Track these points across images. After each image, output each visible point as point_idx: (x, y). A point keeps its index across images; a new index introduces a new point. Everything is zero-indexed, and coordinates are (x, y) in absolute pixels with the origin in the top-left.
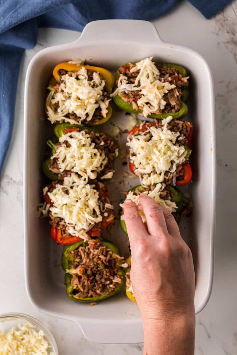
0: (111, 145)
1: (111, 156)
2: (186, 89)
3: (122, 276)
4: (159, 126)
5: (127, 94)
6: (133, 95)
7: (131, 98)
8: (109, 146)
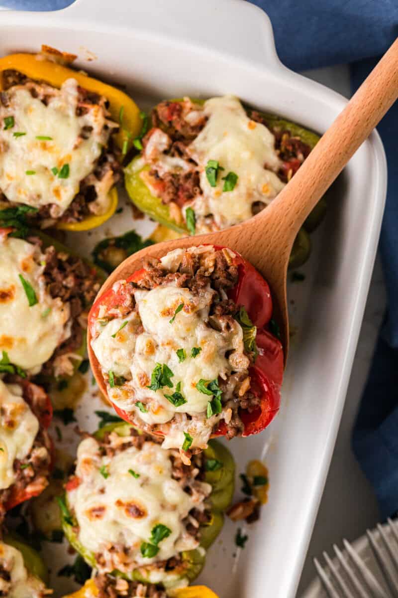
5: (162, 180)
6: (173, 187)
7: (169, 193)
8: (85, 293)
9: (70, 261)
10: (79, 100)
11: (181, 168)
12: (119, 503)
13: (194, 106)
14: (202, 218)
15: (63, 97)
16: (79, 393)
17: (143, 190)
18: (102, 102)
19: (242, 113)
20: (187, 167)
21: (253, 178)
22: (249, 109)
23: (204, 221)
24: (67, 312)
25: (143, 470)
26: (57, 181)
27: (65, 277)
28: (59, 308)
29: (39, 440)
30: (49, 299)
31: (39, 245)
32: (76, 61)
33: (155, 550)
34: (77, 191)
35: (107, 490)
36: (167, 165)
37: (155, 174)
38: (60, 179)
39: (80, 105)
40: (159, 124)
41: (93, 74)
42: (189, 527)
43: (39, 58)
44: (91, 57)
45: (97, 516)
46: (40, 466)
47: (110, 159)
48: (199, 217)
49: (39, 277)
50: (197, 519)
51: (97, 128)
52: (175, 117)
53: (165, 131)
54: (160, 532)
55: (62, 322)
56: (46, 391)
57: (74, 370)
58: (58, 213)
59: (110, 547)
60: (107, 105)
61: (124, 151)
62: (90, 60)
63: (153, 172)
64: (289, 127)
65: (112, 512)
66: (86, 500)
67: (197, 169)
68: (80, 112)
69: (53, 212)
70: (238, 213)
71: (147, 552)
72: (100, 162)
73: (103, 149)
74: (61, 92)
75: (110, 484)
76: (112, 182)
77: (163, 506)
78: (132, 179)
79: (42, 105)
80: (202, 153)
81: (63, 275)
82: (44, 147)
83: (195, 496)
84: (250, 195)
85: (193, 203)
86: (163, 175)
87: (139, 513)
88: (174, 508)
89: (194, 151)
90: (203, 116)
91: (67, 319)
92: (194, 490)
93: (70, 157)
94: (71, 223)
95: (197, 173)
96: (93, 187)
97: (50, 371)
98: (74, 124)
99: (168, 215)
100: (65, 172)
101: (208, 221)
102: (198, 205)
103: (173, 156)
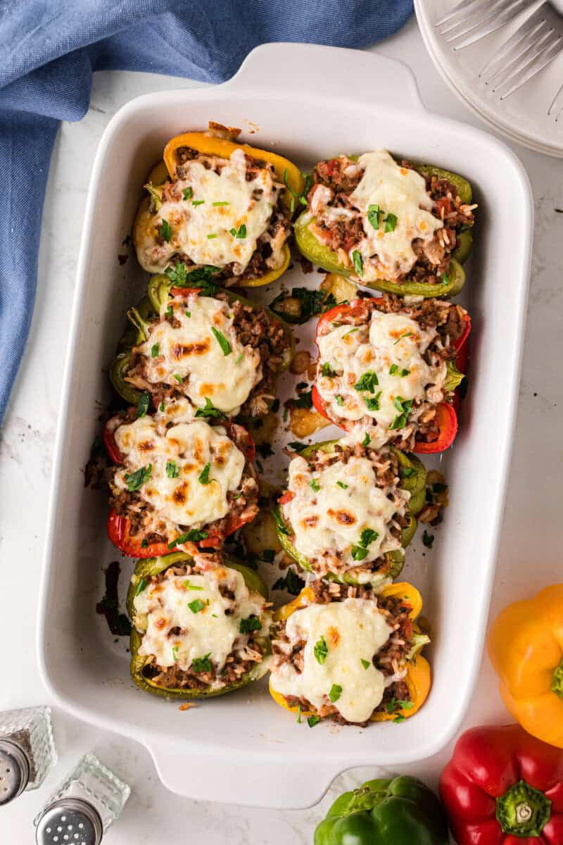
0: (277, 338)
1: (273, 363)
2: (467, 232)
3: (264, 646)
4: (393, 307)
5: (328, 229)
6: (340, 234)
7: (337, 240)
8: (271, 339)
9: (255, 312)
10: (248, 167)
11: (346, 216)
12: (331, 512)
13: (350, 161)
14: (368, 259)
15: (233, 166)
16: (274, 428)
17: (312, 241)
18: (268, 166)
19: (394, 163)
20: (350, 215)
21: (411, 217)
22: (398, 159)
23: (369, 261)
24: (257, 357)
25: (350, 480)
26: (236, 241)
27: (253, 326)
28: (250, 354)
29: (246, 473)
30: (241, 347)
31: (227, 301)
32: (240, 136)
33: (365, 553)
34: (255, 248)
35: (318, 502)
36: (333, 215)
37: (322, 225)
38: (239, 239)
39: (249, 171)
40: (320, 181)
41: (255, 145)
42: (393, 530)
43: (207, 135)
44: (254, 129)
45: (311, 525)
46: (250, 495)
47: (281, 217)
48: (365, 258)
49: (229, 329)
50: (398, 522)
51: (266, 189)
52: (335, 173)
53: (327, 185)
54: (368, 536)
55: (255, 366)
56: (247, 429)
57: (268, 409)
58: (240, 271)
59: (324, 552)
60: (273, 168)
61: (292, 210)
62: (253, 132)
63: (320, 223)
64: (434, 171)
65: (325, 521)
66: (300, 511)
67: (359, 215)
68: (250, 177)
69: (235, 271)
70: (400, 251)
71: (357, 555)
72: (272, 220)
73: (274, 208)
74: (231, 162)
75: (320, 496)
76: (284, 238)
77: (370, 513)
78: (301, 233)
79: (215, 175)
80: (363, 200)
81: (250, 324)
82: (222, 211)
83: (397, 501)
84: (409, 233)
85: (359, 246)
86: (329, 225)
87: (349, 520)
88: (379, 514)
89: (355, 200)
90: (359, 170)
91: (258, 363)
92: (396, 497)
93: (245, 218)
94: (251, 279)
95: (360, 219)
96: (268, 244)
97: (248, 412)
98: (246, 188)
99: (337, 261)
100: (242, 231)
101: (374, 261)
102: (364, 247)
103: (336, 206)
